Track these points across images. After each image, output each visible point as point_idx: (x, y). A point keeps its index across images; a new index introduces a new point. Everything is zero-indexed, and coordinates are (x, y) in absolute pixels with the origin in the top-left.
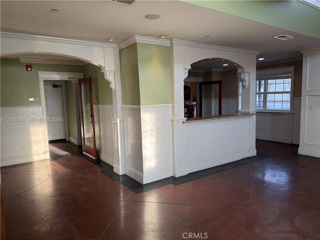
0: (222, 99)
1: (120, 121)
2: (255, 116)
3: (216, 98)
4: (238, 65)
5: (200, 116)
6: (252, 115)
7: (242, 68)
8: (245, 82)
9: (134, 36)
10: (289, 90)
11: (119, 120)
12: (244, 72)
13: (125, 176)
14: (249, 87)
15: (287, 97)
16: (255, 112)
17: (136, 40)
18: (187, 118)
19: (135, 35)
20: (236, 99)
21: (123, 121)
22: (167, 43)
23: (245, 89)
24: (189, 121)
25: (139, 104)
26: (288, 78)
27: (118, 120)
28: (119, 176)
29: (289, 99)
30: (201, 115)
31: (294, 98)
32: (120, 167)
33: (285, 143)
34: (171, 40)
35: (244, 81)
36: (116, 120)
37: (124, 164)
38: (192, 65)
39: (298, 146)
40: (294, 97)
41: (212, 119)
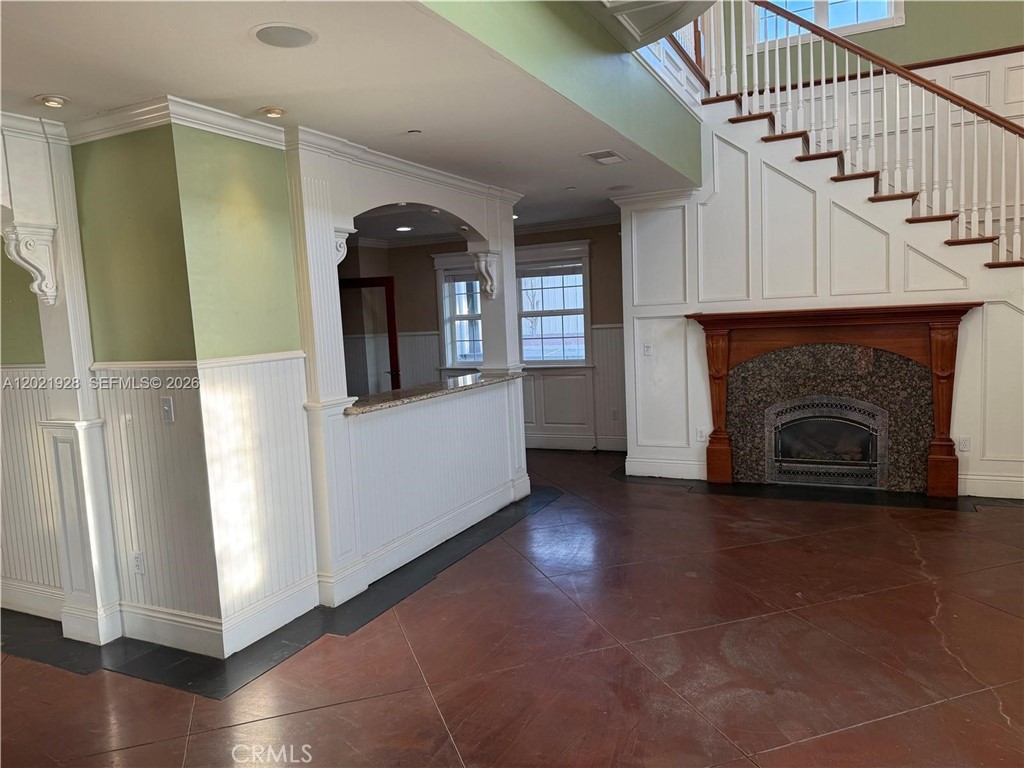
0: (399, 334)
1: (88, 429)
2: (519, 381)
3: (375, 331)
4: (472, 230)
5: (397, 388)
6: (514, 377)
7: (479, 238)
8: (489, 283)
9: (165, 99)
10: (580, 305)
11: (85, 423)
12: (487, 252)
13: (123, 643)
14: (501, 296)
15: (577, 324)
16: (519, 368)
17: (168, 115)
18: (357, 398)
19: (169, 97)
20: (437, 332)
21: (103, 425)
22: (277, 139)
23: (491, 302)
24: (368, 408)
25: (190, 354)
26: (573, 273)
27: (81, 426)
28: (98, 648)
29: (581, 330)
30: (396, 383)
31: (594, 327)
32: (101, 612)
33: (580, 451)
34: (291, 131)
35: (487, 277)
36: (72, 427)
37: (116, 598)
38: (358, 221)
39: (625, 454)
40: (592, 324)
41: (429, 395)
